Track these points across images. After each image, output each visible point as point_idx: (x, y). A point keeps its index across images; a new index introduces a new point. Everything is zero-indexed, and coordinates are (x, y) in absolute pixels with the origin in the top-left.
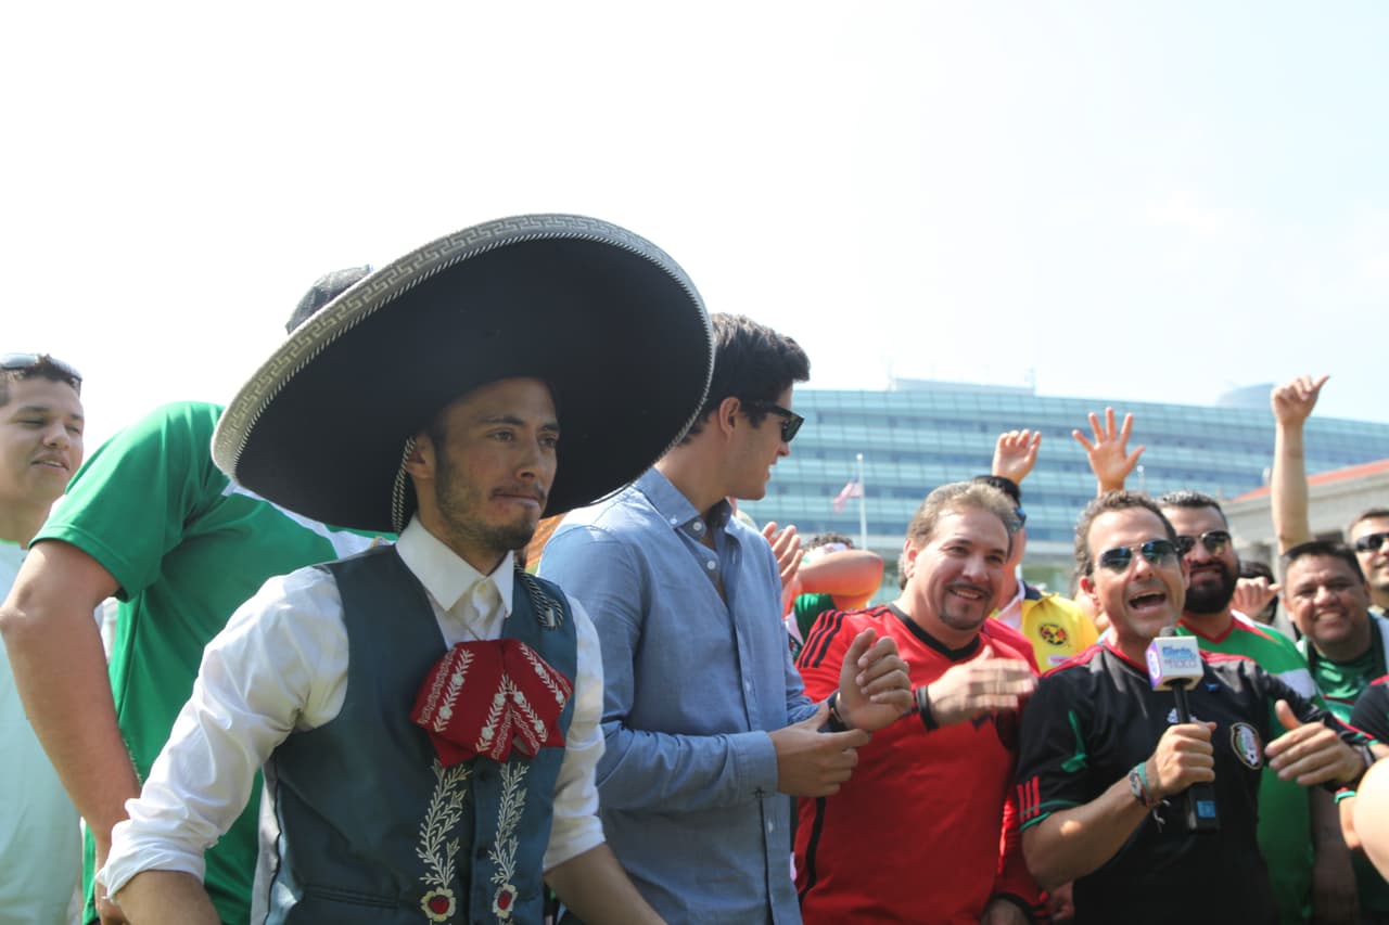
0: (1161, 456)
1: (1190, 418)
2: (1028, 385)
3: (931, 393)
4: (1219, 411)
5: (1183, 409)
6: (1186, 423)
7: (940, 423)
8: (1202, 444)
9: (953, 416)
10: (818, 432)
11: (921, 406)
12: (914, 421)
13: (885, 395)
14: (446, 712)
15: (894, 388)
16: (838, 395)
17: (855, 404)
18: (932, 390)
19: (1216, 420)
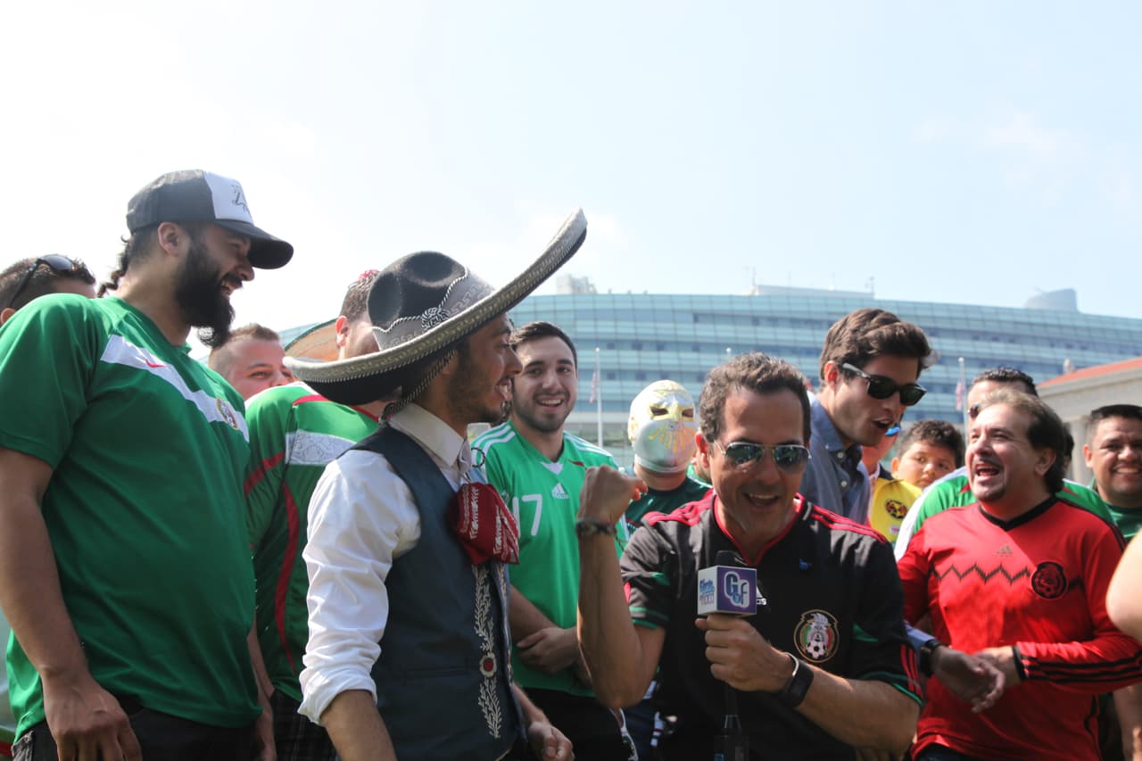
0: (979, 350)
1: (1002, 317)
2: (868, 290)
3: (788, 297)
4: (1027, 311)
5: (997, 310)
6: (999, 322)
7: (795, 322)
8: (1013, 339)
9: (806, 317)
10: (695, 330)
11: (780, 308)
12: (774, 321)
13: (749, 299)
14: (475, 525)
15: (757, 293)
16: (711, 298)
17: (726, 307)
18: (788, 294)
19: (1025, 319)
